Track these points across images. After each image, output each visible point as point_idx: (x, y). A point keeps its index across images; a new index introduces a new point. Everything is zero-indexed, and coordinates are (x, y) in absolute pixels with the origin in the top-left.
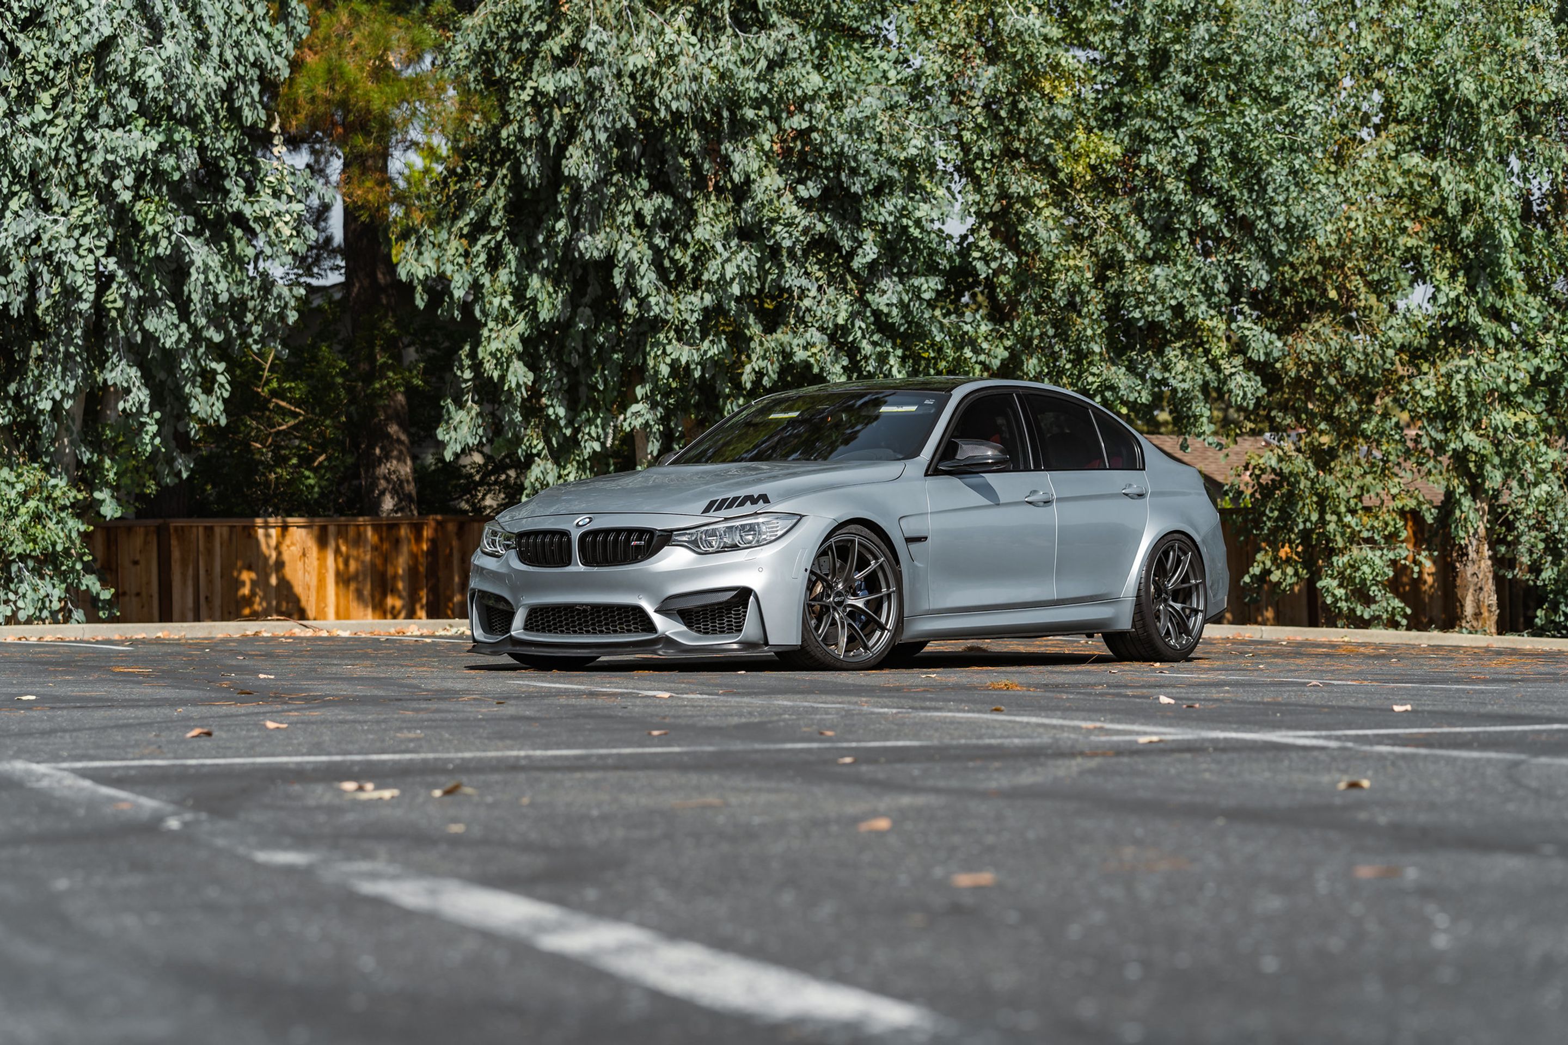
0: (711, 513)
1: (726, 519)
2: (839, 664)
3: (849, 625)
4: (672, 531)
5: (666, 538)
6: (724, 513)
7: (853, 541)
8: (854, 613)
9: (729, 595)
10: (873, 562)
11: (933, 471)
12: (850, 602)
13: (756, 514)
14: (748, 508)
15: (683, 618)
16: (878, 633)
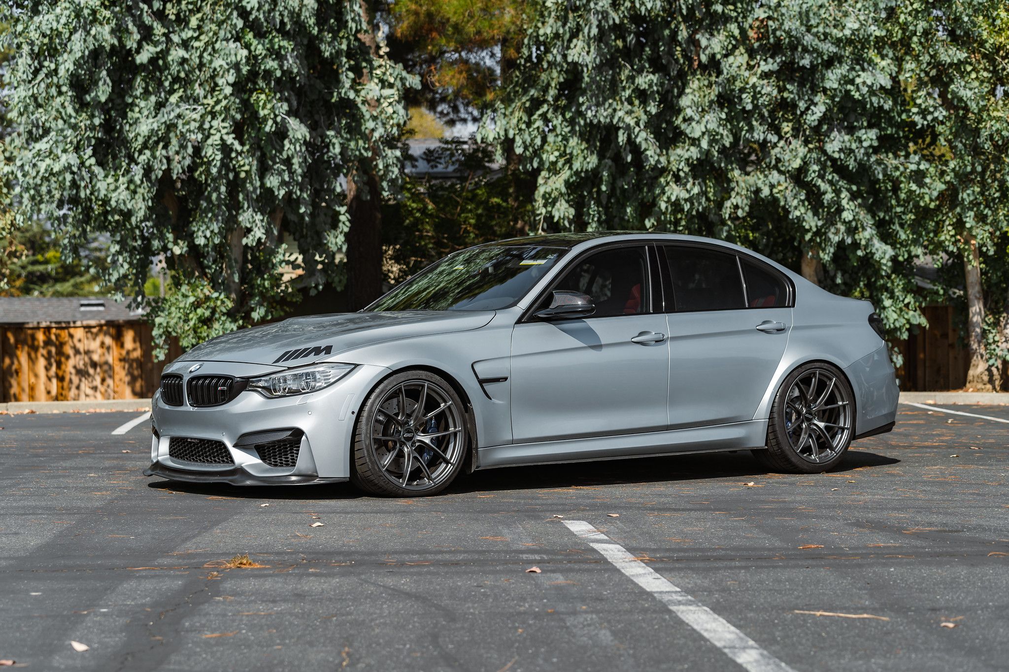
0: (280, 363)
1: (289, 368)
2: (400, 492)
3: (415, 458)
4: (249, 378)
5: (245, 384)
6: (291, 363)
7: (423, 386)
8: (422, 449)
9: (285, 435)
10: (442, 405)
11: (529, 318)
12: (419, 438)
13: (314, 364)
14: (312, 358)
15: (259, 453)
16: (443, 465)
